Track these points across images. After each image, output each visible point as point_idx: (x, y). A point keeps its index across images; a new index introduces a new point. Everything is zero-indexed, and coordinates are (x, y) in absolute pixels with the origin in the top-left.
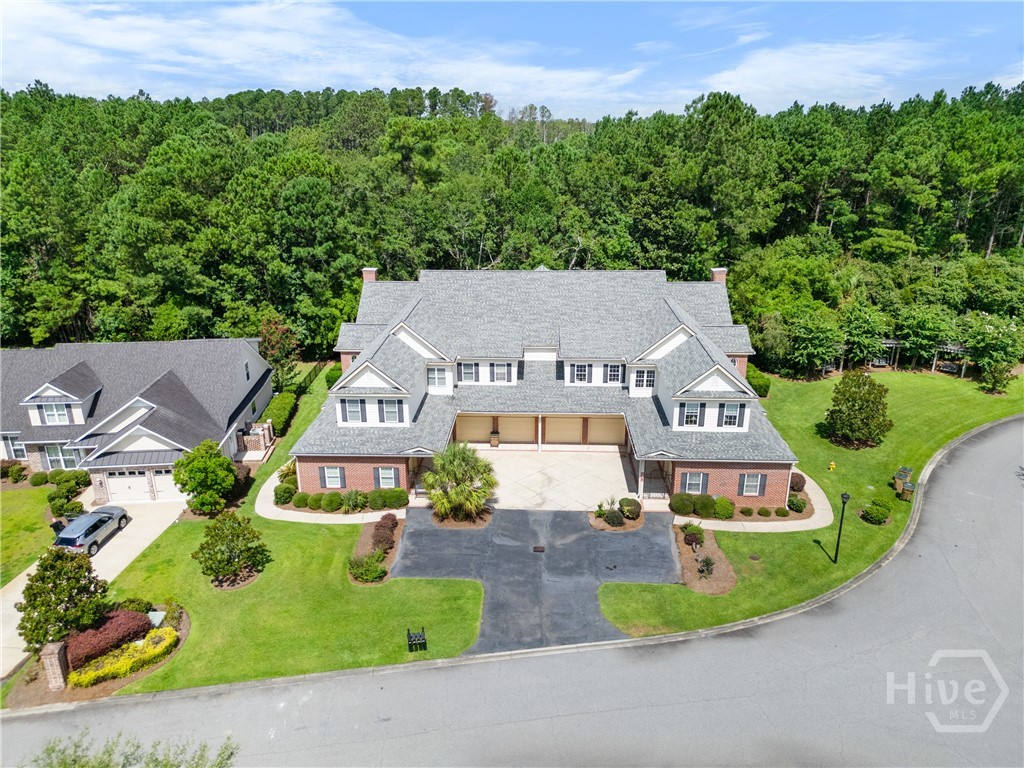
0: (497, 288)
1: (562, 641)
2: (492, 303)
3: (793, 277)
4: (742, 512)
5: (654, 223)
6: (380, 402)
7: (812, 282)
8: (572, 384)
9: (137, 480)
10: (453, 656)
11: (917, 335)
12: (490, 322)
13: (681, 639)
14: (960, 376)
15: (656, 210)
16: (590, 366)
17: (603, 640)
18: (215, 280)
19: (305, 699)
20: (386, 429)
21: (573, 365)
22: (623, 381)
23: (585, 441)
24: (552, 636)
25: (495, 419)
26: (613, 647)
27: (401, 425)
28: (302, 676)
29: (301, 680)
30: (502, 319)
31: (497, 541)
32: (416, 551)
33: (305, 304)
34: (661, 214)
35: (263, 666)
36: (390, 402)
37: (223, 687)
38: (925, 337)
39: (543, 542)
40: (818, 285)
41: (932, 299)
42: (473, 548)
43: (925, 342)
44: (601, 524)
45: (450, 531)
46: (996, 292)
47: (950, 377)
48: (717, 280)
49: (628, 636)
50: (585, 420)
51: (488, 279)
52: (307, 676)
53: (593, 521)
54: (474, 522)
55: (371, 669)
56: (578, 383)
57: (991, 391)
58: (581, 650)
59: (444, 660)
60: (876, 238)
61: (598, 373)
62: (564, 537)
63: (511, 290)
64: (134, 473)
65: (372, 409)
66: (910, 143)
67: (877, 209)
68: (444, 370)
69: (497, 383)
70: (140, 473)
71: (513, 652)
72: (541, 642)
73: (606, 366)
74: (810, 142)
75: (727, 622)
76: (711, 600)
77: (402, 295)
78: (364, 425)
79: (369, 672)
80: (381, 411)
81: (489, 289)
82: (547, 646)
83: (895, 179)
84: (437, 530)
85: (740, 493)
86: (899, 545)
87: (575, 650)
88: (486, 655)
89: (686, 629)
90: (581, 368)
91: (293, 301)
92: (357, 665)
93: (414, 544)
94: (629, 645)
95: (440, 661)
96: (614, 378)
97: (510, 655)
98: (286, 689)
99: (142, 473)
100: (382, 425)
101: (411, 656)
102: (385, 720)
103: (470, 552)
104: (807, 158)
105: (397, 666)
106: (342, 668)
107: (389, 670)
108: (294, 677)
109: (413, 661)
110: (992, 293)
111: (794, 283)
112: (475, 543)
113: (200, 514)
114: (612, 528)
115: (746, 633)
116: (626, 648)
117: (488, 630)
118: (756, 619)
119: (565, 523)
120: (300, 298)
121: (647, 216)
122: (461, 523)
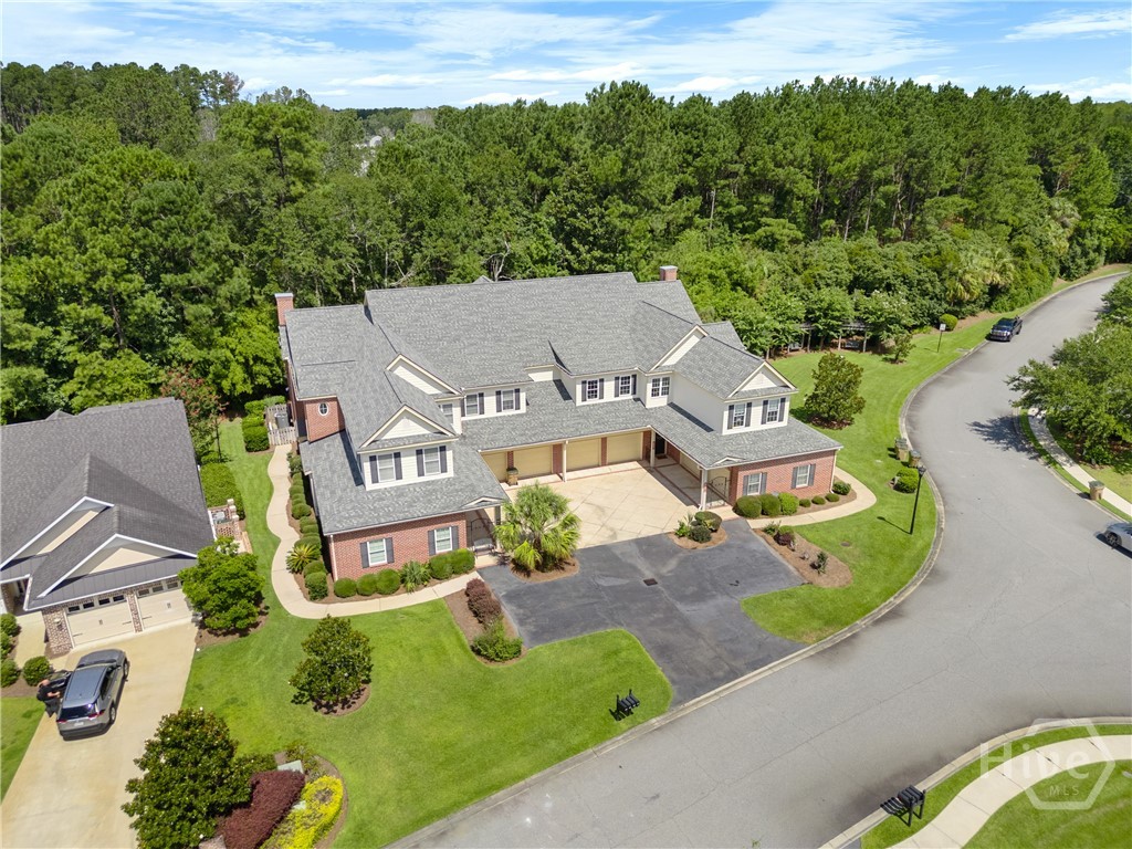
0: (465, 305)
1: (754, 665)
2: (465, 323)
3: (709, 271)
4: (801, 505)
5: (582, 222)
6: (419, 452)
7: (730, 274)
8: (584, 403)
9: (114, 609)
10: (663, 713)
11: (826, 316)
12: (472, 345)
13: (849, 635)
14: (861, 351)
15: (582, 207)
16: (602, 380)
17: (787, 655)
18: (42, 327)
19: (548, 805)
20: (428, 483)
21: (584, 382)
22: (634, 393)
23: (604, 463)
24: (739, 664)
25: (510, 455)
26: (799, 659)
27: (444, 476)
28: (522, 783)
29: (525, 787)
30: (484, 339)
31: (603, 582)
32: (529, 614)
33: (182, 346)
34: (588, 212)
35: (470, 785)
36: (431, 451)
37: (440, 824)
38: (834, 318)
39: (649, 575)
40: (735, 276)
41: (829, 281)
42: (584, 596)
43: (834, 322)
44: (687, 543)
45: (546, 584)
46: (876, 271)
47: (854, 353)
48: (668, 279)
49: (805, 645)
50: (604, 440)
51: (450, 295)
52: (528, 780)
53: (677, 541)
54: (563, 569)
55: (590, 751)
56: (590, 402)
57: (893, 361)
58: (775, 670)
59: (658, 718)
60: (767, 228)
61: (609, 387)
62: (664, 564)
63: (481, 306)
64: (107, 601)
65: (409, 463)
66: (786, 135)
67: (762, 199)
68: (451, 406)
69: (505, 413)
70: (116, 599)
71: (717, 690)
72: (734, 674)
73: (617, 378)
74: (696, 134)
75: (873, 609)
76: (844, 593)
77: (339, 324)
78: (400, 483)
79: (591, 755)
80: (420, 463)
81: (456, 306)
82: (742, 675)
83: (777, 170)
84: (529, 587)
85: (793, 487)
86: (940, 508)
87: (770, 672)
88: (694, 701)
89: (847, 624)
90: (593, 384)
91: (164, 346)
92: (575, 750)
93: (520, 607)
94: (812, 653)
95: (654, 720)
96: (625, 390)
97: (715, 694)
98: (516, 802)
99: (119, 598)
100: (422, 479)
101: (623, 724)
102: (654, 798)
103: (586, 601)
104: (696, 150)
105: (615, 739)
106: (560, 759)
107: (610, 747)
108: (516, 786)
109: (630, 728)
110: (873, 273)
111: (711, 276)
112: (583, 590)
113: (225, 634)
114: (704, 544)
115: (895, 614)
116: (811, 656)
117: (675, 676)
118: (892, 599)
119: (654, 550)
120: (174, 340)
121: (573, 214)
122: (552, 573)
